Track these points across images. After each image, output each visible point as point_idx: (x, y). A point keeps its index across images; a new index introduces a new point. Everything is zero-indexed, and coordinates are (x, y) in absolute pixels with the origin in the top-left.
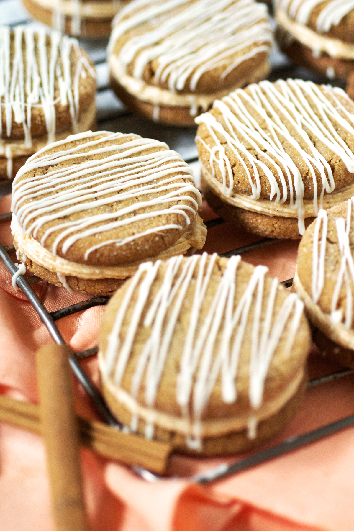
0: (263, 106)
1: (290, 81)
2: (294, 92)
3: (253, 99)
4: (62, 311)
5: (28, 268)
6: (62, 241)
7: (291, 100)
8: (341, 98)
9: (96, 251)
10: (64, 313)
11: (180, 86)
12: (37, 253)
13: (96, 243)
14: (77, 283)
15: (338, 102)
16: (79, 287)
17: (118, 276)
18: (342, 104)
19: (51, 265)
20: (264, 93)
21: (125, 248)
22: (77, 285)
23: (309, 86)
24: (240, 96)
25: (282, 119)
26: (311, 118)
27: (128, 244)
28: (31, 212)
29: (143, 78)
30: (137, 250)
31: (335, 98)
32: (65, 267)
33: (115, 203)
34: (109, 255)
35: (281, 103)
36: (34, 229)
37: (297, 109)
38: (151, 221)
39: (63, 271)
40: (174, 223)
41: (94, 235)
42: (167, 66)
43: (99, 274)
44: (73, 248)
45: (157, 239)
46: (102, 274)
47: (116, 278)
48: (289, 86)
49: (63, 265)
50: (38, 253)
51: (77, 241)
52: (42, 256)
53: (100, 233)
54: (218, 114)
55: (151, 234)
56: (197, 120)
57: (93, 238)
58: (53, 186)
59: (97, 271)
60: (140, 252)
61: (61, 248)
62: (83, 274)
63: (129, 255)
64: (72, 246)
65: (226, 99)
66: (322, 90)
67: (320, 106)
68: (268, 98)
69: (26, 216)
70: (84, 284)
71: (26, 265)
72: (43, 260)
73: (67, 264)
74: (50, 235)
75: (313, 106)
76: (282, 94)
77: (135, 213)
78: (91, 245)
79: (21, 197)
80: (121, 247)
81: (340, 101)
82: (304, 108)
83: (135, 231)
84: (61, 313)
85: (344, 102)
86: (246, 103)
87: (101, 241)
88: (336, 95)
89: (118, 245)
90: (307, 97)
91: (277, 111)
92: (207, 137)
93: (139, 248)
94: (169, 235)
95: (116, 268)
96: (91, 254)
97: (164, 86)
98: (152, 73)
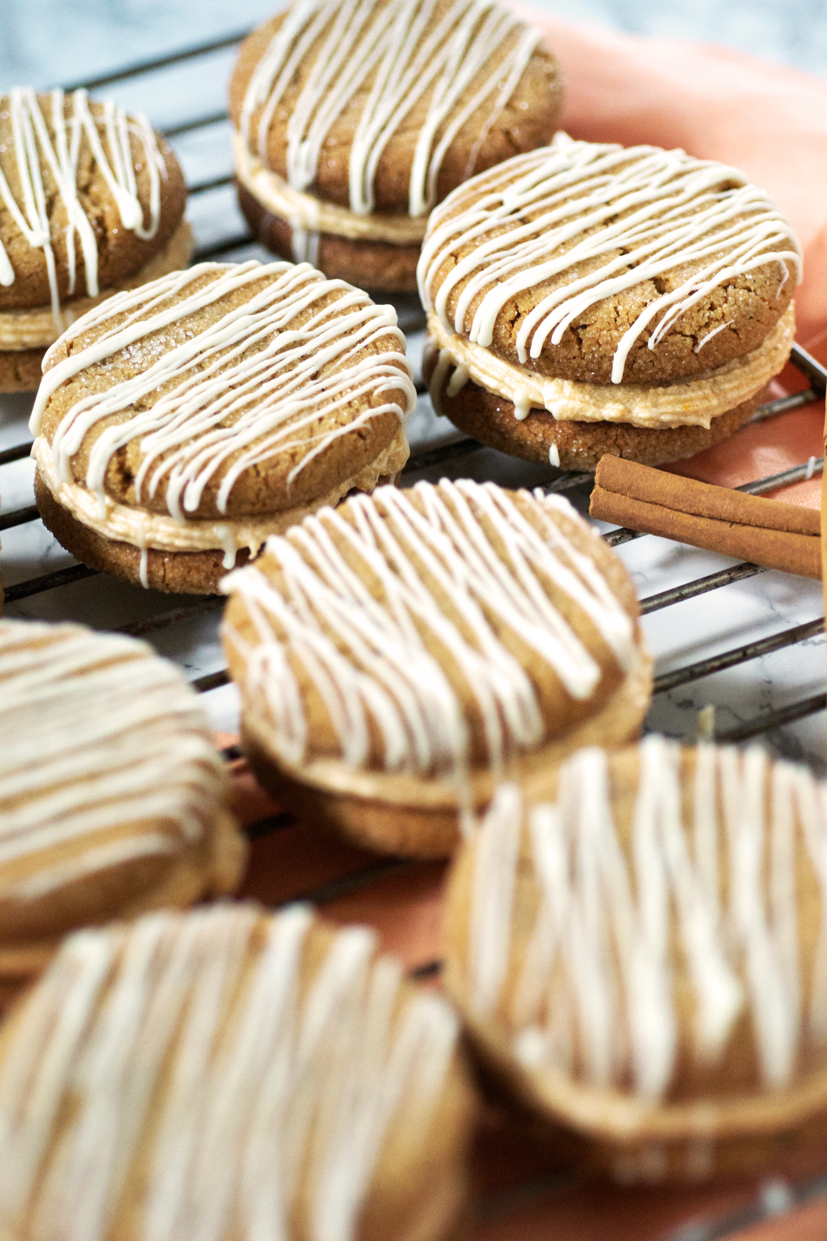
0: (379, 545)
1: (444, 482)
2: (451, 508)
3: (357, 530)
7: (443, 528)
8: (562, 520)
11: (191, 504)
15: (553, 530)
18: (564, 534)
20: (383, 515)
23: (487, 493)
24: (326, 524)
25: (423, 574)
26: (490, 569)
29: (107, 488)
31: (547, 521)
35: (420, 535)
37: (457, 549)
42: (161, 457)
48: (441, 495)
54: (274, 570)
56: (226, 585)
65: (294, 531)
66: (515, 501)
67: (512, 541)
68: (391, 527)
75: (494, 541)
76: (425, 516)
81: (560, 526)
82: (474, 546)
85: (567, 528)
86: (339, 541)
88: (549, 512)
90: (481, 521)
91: (411, 555)
92: (244, 625)
97: (155, 505)
98: (128, 478)
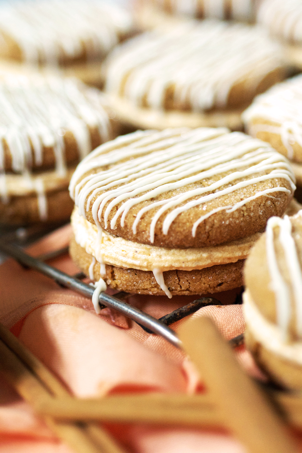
4: (167, 317)
5: (109, 282)
6: (161, 220)
9: (205, 222)
10: (171, 318)
12: (124, 253)
13: (203, 213)
14: (178, 281)
16: (181, 287)
17: (229, 259)
19: (146, 260)
21: (237, 215)
22: (179, 284)
27: (239, 210)
28: (109, 201)
30: (251, 218)
32: (164, 258)
33: (204, 180)
34: (221, 226)
36: (120, 216)
38: (255, 186)
39: (162, 264)
40: (281, 186)
41: (197, 206)
43: (207, 258)
44: (174, 226)
45: (269, 203)
46: (210, 259)
47: (227, 262)
49: (160, 256)
50: (126, 252)
51: (180, 215)
52: (131, 254)
53: (203, 204)
55: (262, 197)
57: (196, 209)
58: (126, 177)
59: (205, 255)
60: (253, 220)
61: (161, 229)
62: (188, 262)
63: (242, 224)
64: (174, 223)
69: (105, 207)
70: (187, 281)
71: (105, 280)
72: (134, 258)
73: (165, 255)
74: (142, 218)
77: (231, 183)
78: (197, 216)
79: (91, 193)
80: (233, 213)
83: (242, 197)
84: (168, 319)
87: (207, 211)
89: (228, 212)
93: (252, 214)
94: (279, 199)
95: (226, 248)
96: (199, 227)
